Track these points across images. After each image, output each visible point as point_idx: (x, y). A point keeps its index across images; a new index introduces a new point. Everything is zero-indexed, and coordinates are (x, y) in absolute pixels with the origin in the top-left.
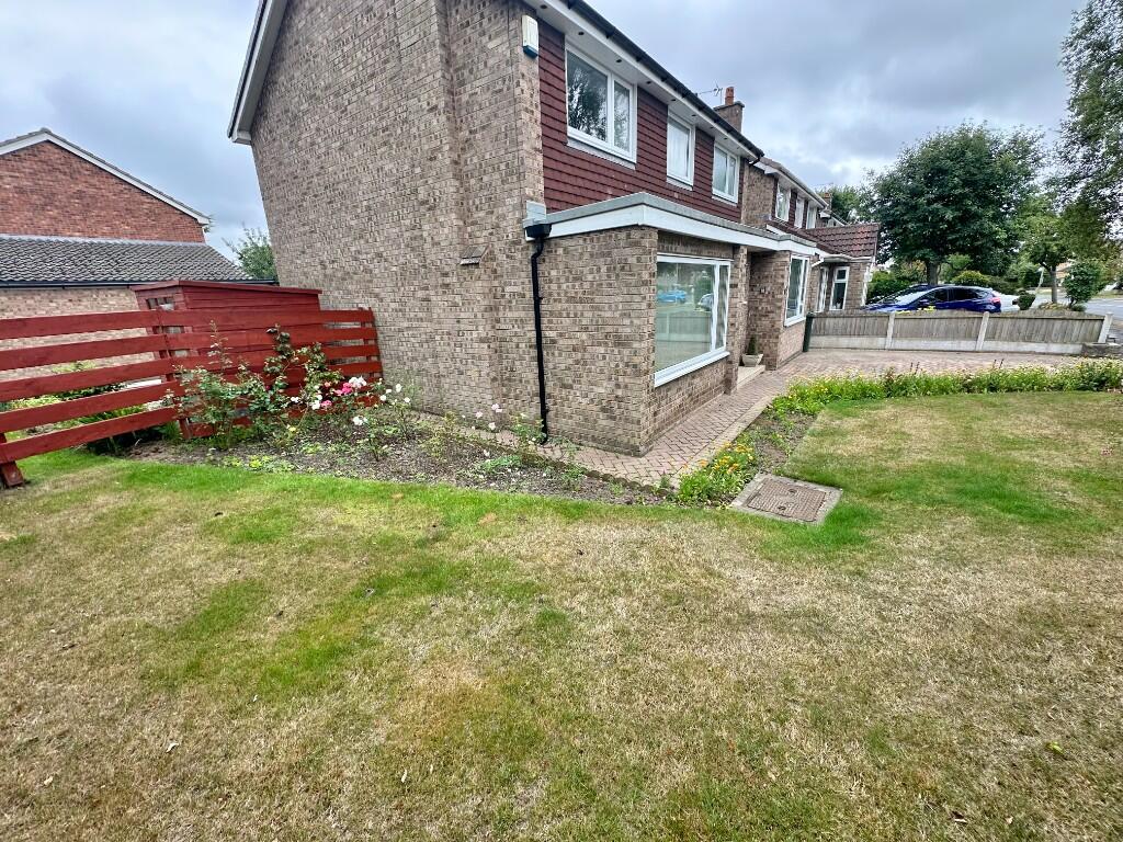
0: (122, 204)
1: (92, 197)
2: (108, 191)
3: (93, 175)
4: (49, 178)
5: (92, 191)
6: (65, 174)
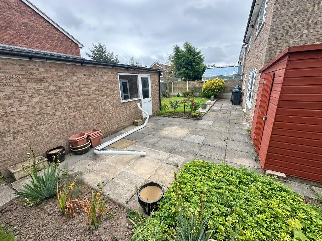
0: (46, 33)
1: (31, 27)
2: (40, 25)
3: (32, 15)
4: (9, 12)
5: (31, 23)
6: (18, 11)
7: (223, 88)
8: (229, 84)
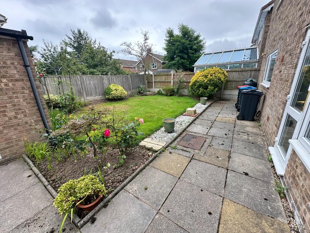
7: (223, 83)
8: (234, 76)
